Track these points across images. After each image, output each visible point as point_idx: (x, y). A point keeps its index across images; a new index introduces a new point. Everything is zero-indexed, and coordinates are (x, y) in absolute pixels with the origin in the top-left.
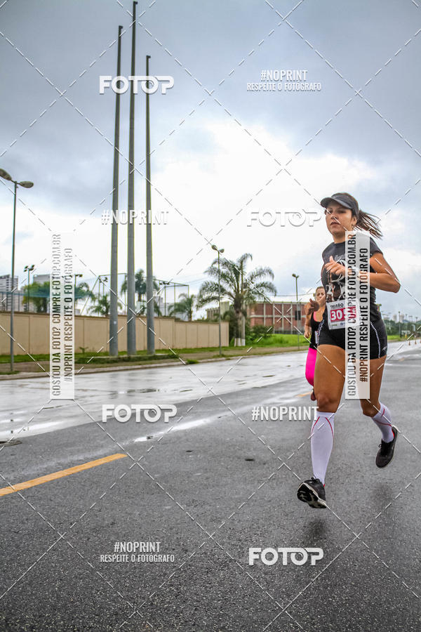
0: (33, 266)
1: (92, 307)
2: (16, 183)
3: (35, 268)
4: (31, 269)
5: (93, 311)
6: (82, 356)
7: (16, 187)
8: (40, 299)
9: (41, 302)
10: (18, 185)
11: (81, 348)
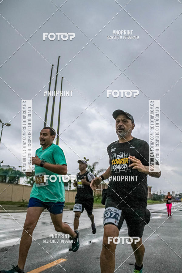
0: (3, 161)
1: (26, 181)
2: (3, 124)
3: (3, 162)
4: (2, 162)
5: (27, 183)
6: (22, 204)
7: (3, 125)
8: (3, 176)
9: (4, 178)
10: (4, 125)
11: (23, 200)
